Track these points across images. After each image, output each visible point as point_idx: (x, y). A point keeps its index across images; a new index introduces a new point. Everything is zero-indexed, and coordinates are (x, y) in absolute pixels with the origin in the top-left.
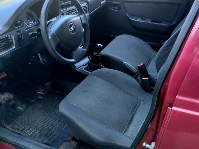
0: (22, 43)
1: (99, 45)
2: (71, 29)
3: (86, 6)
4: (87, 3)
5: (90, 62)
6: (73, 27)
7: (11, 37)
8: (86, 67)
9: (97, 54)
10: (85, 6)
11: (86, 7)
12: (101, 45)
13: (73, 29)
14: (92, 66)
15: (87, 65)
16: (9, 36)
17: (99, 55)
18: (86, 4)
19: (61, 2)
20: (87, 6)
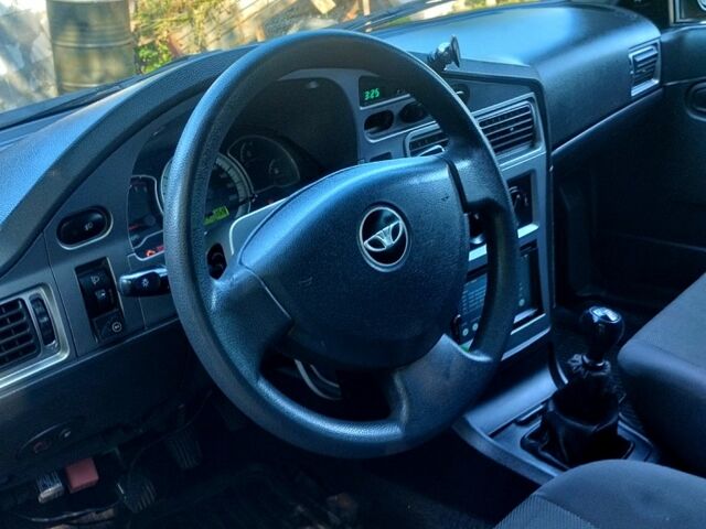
0: (116, 327)
1: (598, 313)
2: (376, 243)
3: (527, 109)
4: (531, 94)
5: (551, 408)
6: (395, 231)
7: (37, 301)
8: (533, 436)
9: (591, 367)
10: (521, 111)
11: (530, 116)
12: (613, 317)
13: (388, 242)
14: (561, 432)
15: (536, 425)
16: (26, 297)
17: (602, 368)
18: (530, 99)
19: (368, 96)
20: (534, 110)
